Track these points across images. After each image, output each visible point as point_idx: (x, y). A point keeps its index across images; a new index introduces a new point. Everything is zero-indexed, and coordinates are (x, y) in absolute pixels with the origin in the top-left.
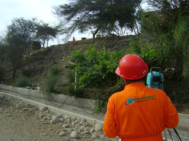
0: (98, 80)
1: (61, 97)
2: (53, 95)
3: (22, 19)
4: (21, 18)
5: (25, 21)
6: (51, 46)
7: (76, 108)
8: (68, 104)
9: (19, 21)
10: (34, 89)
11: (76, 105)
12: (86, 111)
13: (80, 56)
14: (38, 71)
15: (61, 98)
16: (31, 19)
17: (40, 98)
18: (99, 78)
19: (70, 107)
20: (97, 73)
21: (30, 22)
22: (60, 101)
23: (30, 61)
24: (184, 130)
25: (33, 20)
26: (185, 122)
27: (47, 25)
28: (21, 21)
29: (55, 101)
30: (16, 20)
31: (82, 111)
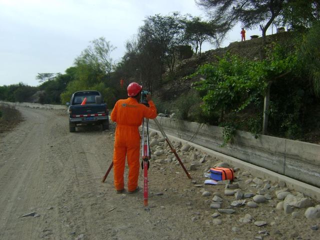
0: (227, 102)
1: (194, 125)
2: (186, 123)
3: (158, 16)
4: (156, 15)
5: (162, 19)
6: (206, 52)
7: (209, 139)
8: (201, 135)
9: (153, 19)
10: (167, 116)
11: (208, 136)
12: (219, 143)
13: (209, 70)
14: (182, 91)
15: (194, 127)
16: (171, 15)
17: (173, 128)
18: (228, 98)
19: (203, 138)
20: (225, 92)
21: (171, 18)
22: (193, 130)
23: (174, 77)
24: (310, 163)
25: (175, 14)
26: (310, 153)
27: (198, 19)
28: (157, 19)
29: (188, 131)
30: (150, 19)
31: (215, 143)
